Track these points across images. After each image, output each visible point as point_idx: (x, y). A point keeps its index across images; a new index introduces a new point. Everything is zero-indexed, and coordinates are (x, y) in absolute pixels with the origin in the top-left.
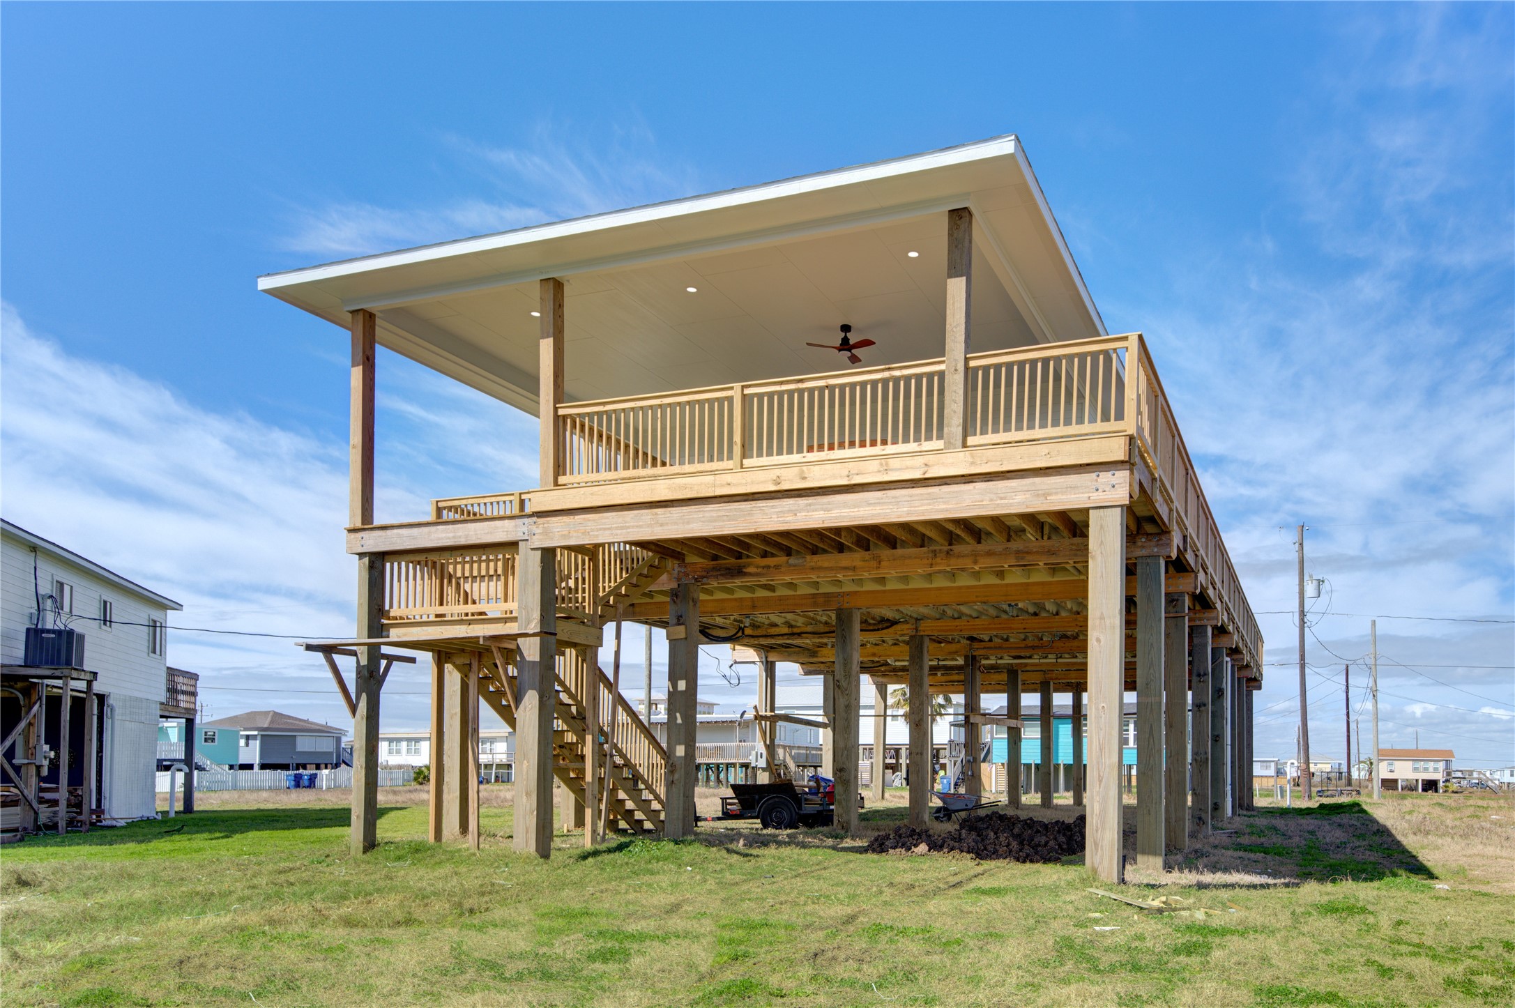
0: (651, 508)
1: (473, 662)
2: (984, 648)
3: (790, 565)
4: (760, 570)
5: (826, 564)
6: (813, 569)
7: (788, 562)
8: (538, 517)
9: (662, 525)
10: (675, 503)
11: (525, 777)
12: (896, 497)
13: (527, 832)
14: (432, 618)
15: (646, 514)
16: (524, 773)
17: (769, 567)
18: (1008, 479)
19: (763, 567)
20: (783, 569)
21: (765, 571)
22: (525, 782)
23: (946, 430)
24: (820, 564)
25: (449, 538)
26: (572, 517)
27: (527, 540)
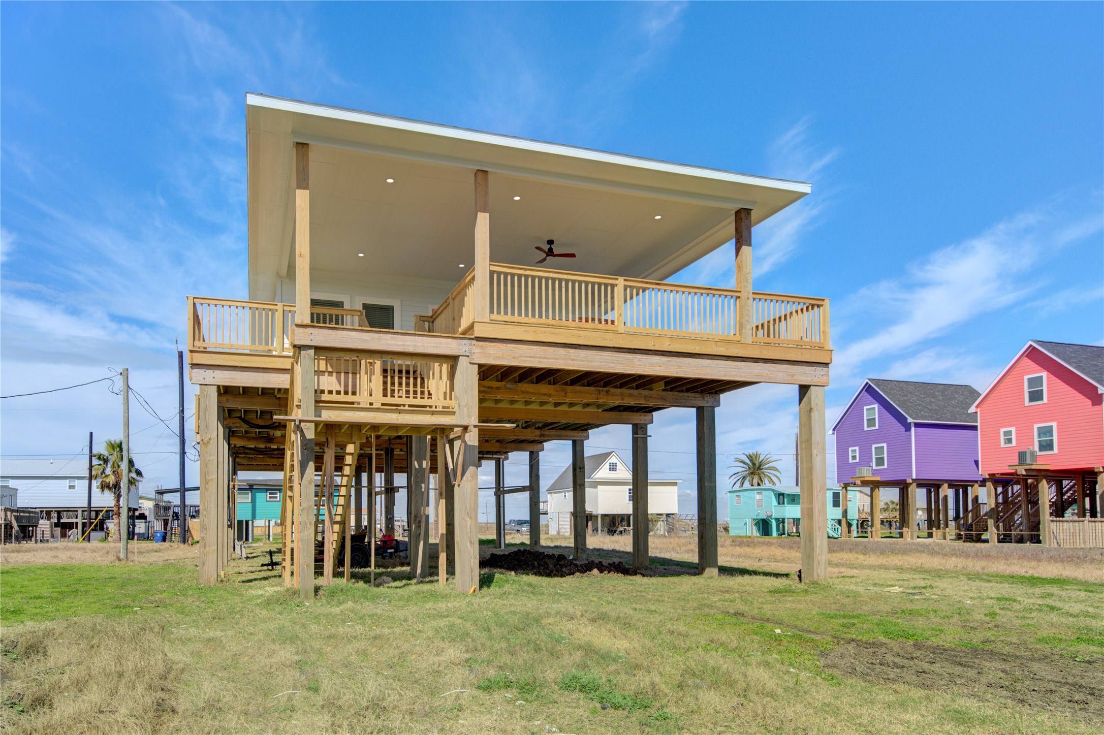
0: (565, 347)
1: (329, 439)
2: (399, 443)
3: (507, 388)
4: (486, 389)
5: (531, 390)
6: (523, 392)
7: (505, 386)
8: (477, 340)
9: (572, 360)
10: (582, 347)
11: (469, 531)
12: (718, 365)
13: (472, 571)
14: (379, 406)
15: (562, 351)
16: (469, 527)
17: (492, 388)
18: (775, 363)
19: (488, 387)
20: (502, 391)
21: (489, 390)
22: (469, 535)
23: (744, 331)
24: (527, 389)
25: (398, 345)
26: (505, 345)
27: (468, 356)
